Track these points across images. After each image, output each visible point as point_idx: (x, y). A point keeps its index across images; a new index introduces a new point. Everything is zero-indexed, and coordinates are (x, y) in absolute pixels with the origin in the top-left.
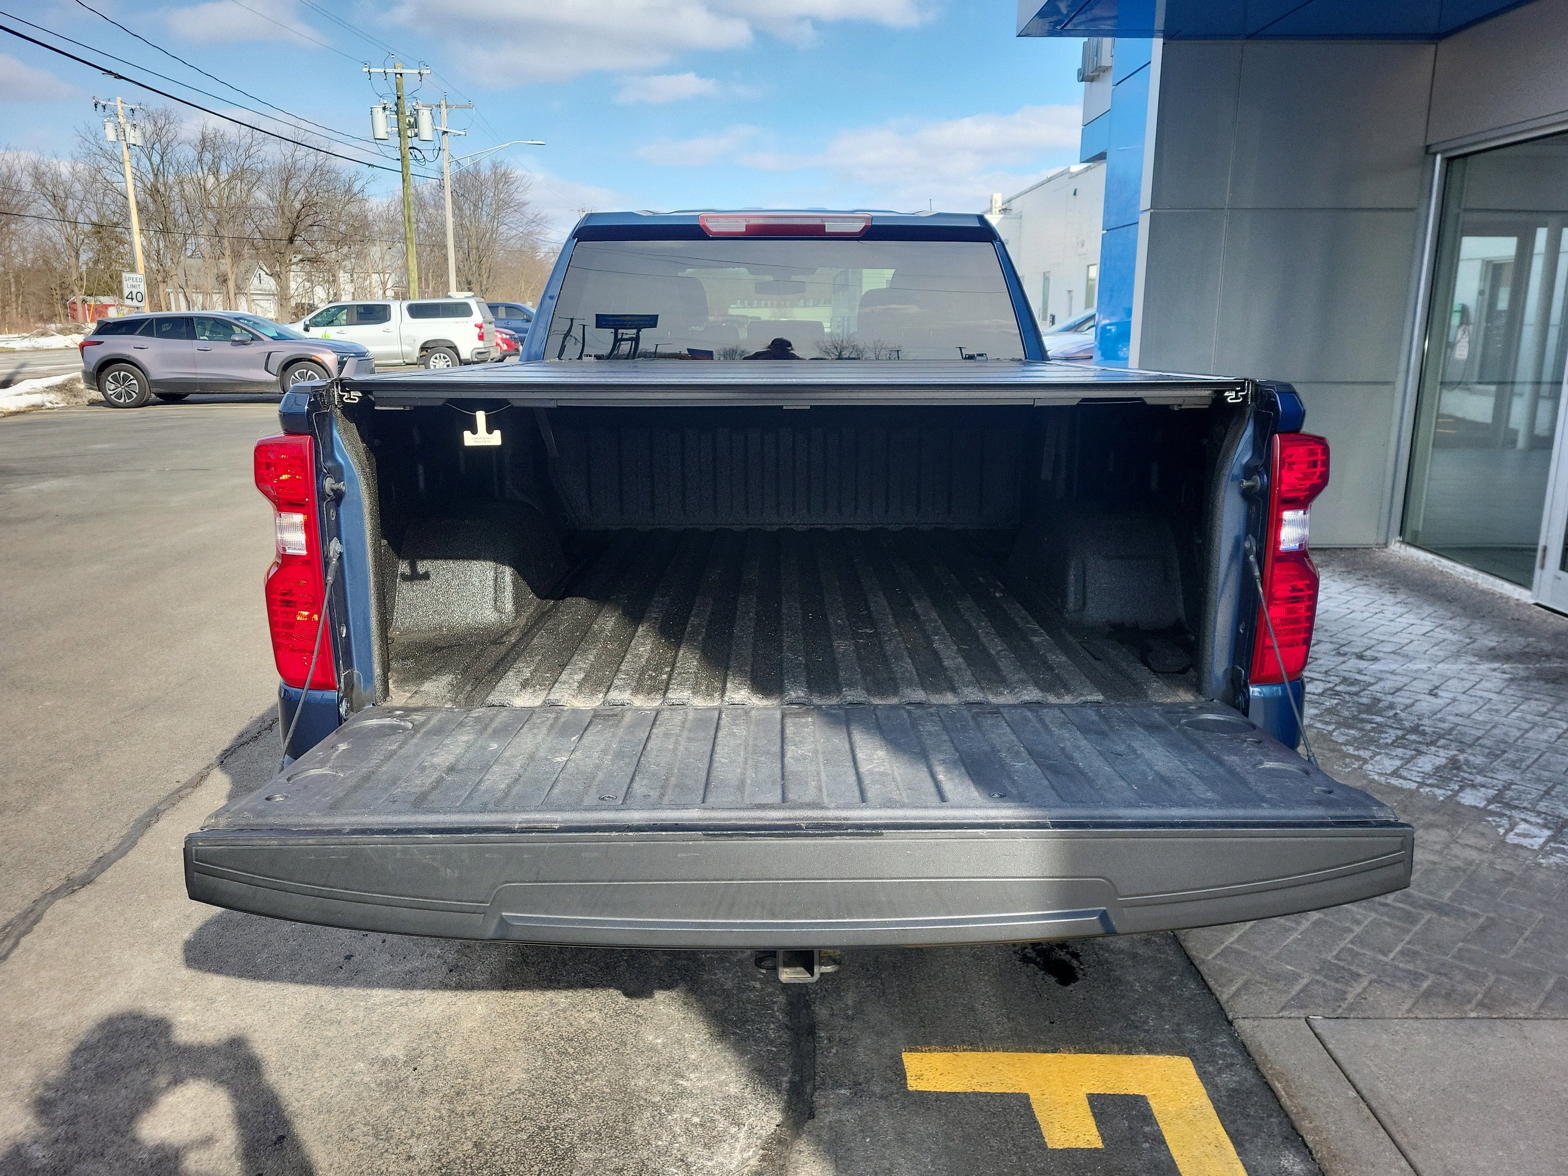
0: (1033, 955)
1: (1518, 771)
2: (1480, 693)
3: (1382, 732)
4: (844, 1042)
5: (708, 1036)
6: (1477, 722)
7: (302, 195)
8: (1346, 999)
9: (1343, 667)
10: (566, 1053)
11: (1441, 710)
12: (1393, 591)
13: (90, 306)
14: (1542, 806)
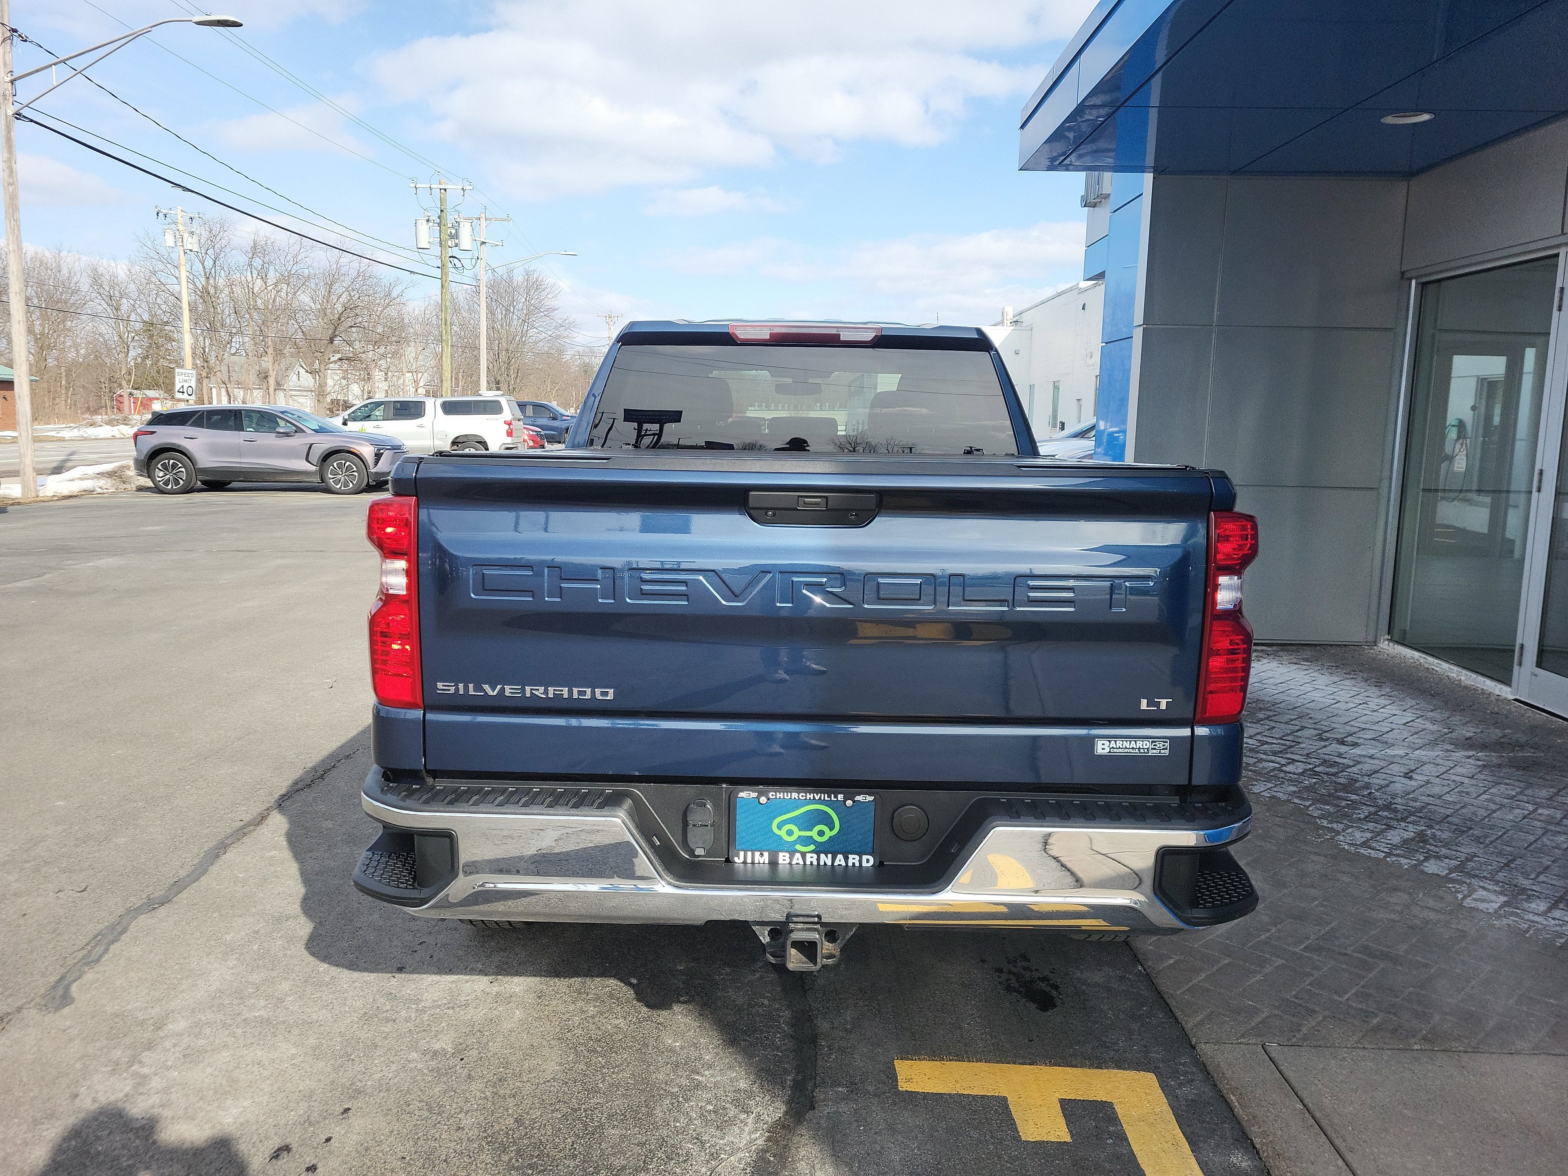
0: (1016, 985)
1: (1482, 846)
2: (1453, 777)
3: (1356, 809)
4: (842, 1050)
5: (721, 1041)
6: (1449, 803)
7: (344, 298)
8: (1300, 1030)
9: (1324, 750)
10: (594, 1051)
11: (1414, 791)
12: (1379, 685)
13: (137, 399)
14: (1501, 876)
